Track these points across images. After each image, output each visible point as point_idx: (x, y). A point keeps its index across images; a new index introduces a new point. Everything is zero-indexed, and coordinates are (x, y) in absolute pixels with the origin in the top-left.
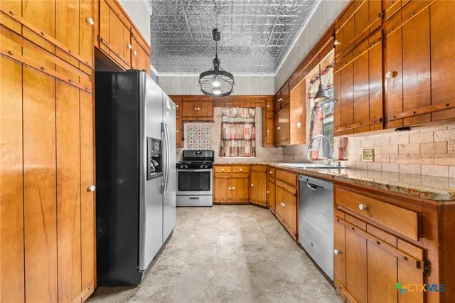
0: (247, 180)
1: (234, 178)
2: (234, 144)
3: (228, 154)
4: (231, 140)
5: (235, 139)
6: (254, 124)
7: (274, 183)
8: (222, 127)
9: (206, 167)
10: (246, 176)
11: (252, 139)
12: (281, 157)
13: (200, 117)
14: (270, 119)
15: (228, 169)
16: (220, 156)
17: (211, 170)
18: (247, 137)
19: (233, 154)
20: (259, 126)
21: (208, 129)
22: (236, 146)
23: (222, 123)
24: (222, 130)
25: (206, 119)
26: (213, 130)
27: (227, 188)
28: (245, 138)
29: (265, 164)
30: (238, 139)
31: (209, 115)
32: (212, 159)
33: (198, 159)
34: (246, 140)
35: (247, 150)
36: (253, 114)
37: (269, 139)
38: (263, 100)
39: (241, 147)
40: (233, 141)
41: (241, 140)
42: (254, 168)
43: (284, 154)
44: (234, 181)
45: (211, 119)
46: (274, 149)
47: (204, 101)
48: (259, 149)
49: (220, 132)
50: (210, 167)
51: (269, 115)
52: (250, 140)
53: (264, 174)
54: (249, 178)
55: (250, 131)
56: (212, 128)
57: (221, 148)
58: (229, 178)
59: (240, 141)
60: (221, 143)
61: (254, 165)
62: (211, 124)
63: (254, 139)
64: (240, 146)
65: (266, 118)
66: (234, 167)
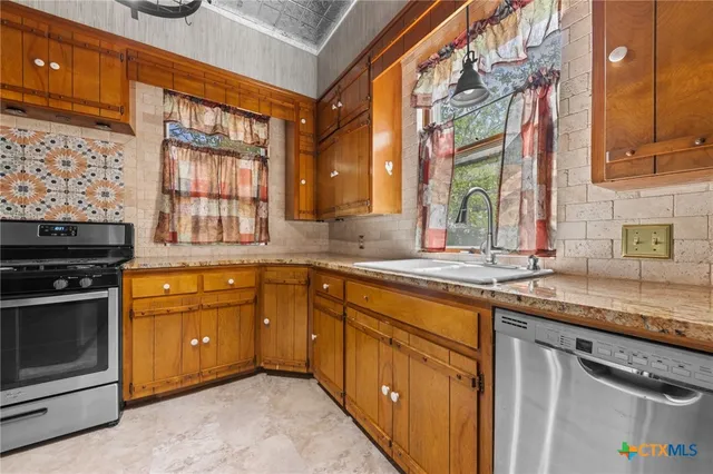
0: (249, 309)
1: (210, 308)
2: (204, 208)
3: (185, 235)
4: (197, 195)
5: (210, 196)
6: (264, 161)
7: (344, 318)
8: (164, 155)
9: (87, 282)
10: (250, 296)
11: (260, 200)
12: (324, 244)
13: (59, 98)
14: (306, 153)
15: (188, 284)
16: (158, 239)
17: (112, 295)
18: (247, 191)
19: (203, 237)
20: (276, 167)
21: (105, 153)
22: (215, 213)
23: (166, 143)
24: (164, 165)
25: (94, 111)
26: (128, 160)
27: (183, 340)
28: (240, 194)
29: (302, 261)
30: (219, 197)
31: (108, 99)
32: (126, 251)
33: (62, 251)
34: (243, 200)
35: (247, 225)
36: (262, 136)
37: (305, 201)
38: (290, 104)
39: (230, 217)
40: (204, 200)
41: (229, 198)
42: (270, 275)
43: (332, 237)
44: (208, 318)
45: (117, 115)
46: (312, 226)
47: (84, 46)
48: (278, 223)
49: (157, 167)
50: (109, 279)
51: (306, 143)
52: (255, 200)
53: (301, 289)
54: (257, 301)
55: (255, 177)
56: (127, 152)
57: (162, 218)
58: (190, 310)
59: (225, 203)
60: (160, 202)
61: (272, 265)
62: (121, 138)
63: (266, 200)
64: (225, 214)
65: (298, 152)
66: (207, 276)
